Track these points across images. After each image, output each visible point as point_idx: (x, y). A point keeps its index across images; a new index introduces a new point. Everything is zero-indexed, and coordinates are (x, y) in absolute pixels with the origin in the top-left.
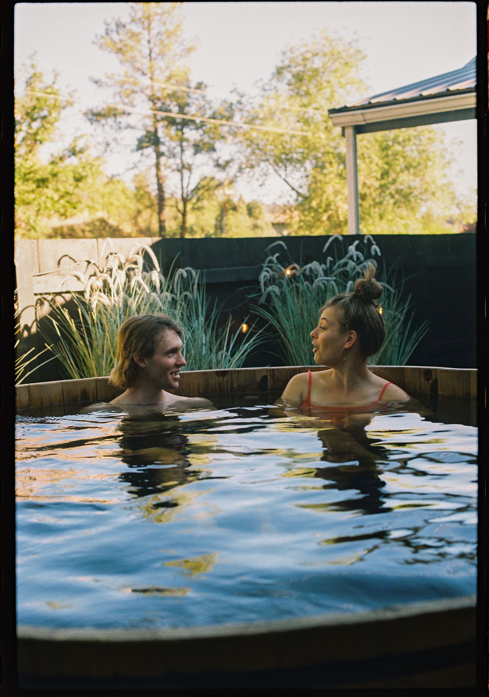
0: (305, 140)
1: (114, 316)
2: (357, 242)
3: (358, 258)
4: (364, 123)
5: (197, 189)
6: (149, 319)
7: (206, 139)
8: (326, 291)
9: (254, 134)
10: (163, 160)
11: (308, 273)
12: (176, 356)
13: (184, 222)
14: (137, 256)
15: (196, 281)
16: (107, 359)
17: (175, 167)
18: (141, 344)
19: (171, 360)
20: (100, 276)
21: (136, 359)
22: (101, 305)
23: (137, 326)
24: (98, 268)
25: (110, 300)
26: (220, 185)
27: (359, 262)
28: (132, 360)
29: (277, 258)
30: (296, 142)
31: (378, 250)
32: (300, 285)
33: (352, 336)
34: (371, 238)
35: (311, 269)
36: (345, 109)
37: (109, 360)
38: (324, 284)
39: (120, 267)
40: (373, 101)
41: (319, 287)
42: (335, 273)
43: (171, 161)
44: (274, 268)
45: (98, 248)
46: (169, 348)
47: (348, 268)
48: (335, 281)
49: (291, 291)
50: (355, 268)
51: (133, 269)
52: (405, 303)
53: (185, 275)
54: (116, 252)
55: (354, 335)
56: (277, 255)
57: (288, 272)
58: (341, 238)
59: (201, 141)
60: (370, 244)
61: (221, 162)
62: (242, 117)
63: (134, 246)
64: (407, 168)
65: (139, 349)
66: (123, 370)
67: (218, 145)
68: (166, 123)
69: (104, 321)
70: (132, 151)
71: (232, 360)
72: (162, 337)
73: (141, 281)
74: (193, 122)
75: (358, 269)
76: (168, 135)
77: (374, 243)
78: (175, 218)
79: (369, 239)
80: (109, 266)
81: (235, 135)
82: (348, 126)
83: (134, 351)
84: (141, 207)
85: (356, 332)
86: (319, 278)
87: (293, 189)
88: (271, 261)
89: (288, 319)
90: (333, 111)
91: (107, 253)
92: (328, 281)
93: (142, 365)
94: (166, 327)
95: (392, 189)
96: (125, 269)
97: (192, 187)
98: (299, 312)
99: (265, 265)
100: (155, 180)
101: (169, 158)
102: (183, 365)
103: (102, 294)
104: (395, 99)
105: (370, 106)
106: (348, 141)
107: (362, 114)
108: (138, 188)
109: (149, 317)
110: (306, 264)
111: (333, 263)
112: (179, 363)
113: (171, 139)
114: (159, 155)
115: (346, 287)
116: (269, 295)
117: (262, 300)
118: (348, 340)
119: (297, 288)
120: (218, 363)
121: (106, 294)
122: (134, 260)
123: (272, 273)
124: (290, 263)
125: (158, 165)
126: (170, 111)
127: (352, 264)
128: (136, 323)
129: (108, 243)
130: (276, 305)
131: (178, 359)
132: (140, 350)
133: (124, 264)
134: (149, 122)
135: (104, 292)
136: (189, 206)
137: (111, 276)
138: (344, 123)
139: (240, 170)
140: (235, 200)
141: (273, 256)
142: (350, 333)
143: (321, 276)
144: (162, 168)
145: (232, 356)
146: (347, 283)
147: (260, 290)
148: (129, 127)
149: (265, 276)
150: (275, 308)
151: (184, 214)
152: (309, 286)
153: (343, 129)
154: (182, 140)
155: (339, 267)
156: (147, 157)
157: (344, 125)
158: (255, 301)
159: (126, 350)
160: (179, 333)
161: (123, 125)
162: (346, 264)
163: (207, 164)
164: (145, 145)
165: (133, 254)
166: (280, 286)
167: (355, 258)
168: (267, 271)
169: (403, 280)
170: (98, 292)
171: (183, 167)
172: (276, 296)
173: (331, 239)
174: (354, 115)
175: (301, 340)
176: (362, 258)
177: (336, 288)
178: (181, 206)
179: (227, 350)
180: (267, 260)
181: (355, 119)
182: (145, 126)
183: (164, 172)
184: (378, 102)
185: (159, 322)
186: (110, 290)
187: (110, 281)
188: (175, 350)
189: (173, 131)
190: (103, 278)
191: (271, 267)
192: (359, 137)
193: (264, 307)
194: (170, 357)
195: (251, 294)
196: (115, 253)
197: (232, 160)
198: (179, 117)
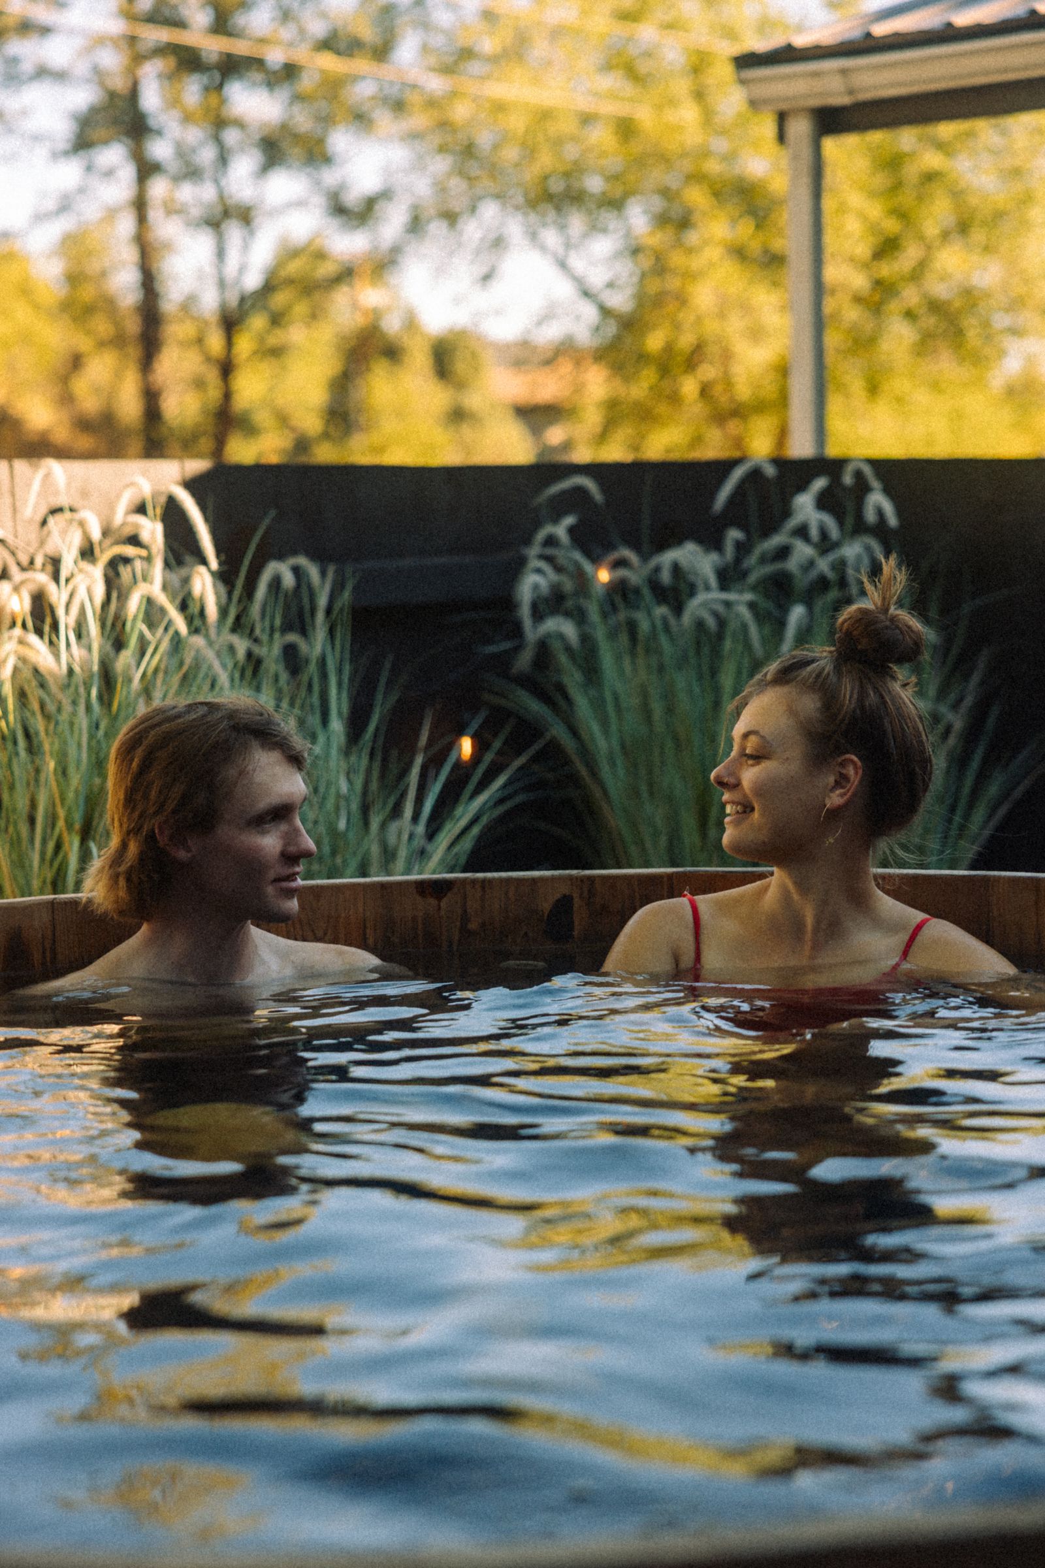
0: (626, 129)
1: (67, 708)
2: (820, 483)
3: (824, 534)
4: (845, 100)
5: (269, 287)
6: (204, 716)
7: (303, 121)
8: (720, 636)
9: (461, 112)
10: (158, 188)
11: (666, 577)
12: (284, 827)
13: (227, 396)
14: (140, 519)
15: (322, 601)
16: (44, 842)
17: (195, 212)
18: (178, 790)
19: (270, 842)
20: (23, 583)
21: (162, 840)
22: (27, 673)
23: (166, 739)
24: (13, 554)
25: (57, 655)
26: (346, 274)
27: (826, 545)
28: (151, 838)
29: (571, 530)
30: (601, 136)
31: (888, 508)
32: (640, 616)
33: (851, 771)
34: (867, 470)
35: (676, 568)
36: (787, 55)
37: (51, 845)
38: (716, 614)
39: (88, 553)
40: (881, 29)
41: (700, 624)
42: (752, 578)
43: (187, 193)
44: (562, 561)
45: (13, 495)
46: (263, 804)
47: (792, 564)
48: (752, 606)
49: (612, 635)
50: (811, 564)
51: (126, 560)
52: (967, 677)
53: (289, 580)
54: (75, 505)
55: (856, 768)
56: (569, 520)
57: (604, 576)
58: (770, 471)
59: (284, 127)
60: (862, 487)
61: (353, 197)
62: (425, 49)
63: (128, 486)
64: (963, 227)
65: (170, 806)
66: (122, 869)
67: (340, 140)
68: (170, 63)
69: (39, 724)
70: (55, 156)
71: (429, 848)
72: (242, 773)
73: (162, 599)
74: (258, 63)
75: (824, 565)
76: (174, 102)
77: (875, 484)
78: (199, 384)
79: (859, 475)
80: (50, 548)
81: (399, 106)
82: (797, 111)
83: (156, 813)
84: (84, 343)
85: (860, 759)
86: (701, 597)
87: (586, 294)
88: (551, 541)
89: (605, 724)
90: (746, 61)
91: (43, 510)
92: (728, 604)
93: (182, 855)
94: (255, 744)
95: (911, 296)
96: (104, 558)
97: (253, 281)
98: (635, 701)
99: (534, 551)
100: (128, 254)
101: (177, 179)
102: (308, 854)
103: (33, 638)
104: (949, 25)
105: (866, 46)
106: (795, 158)
107: (844, 72)
108: (74, 279)
109: (202, 710)
110: (662, 546)
111: (743, 549)
112: (292, 849)
113: (187, 118)
114: (146, 170)
115: (782, 624)
116: (543, 646)
117: (524, 661)
118: (838, 784)
119: (632, 627)
120: (389, 855)
121: (46, 637)
122: (128, 531)
123: (553, 576)
124: (610, 547)
125: (140, 205)
126: (179, 24)
127: (803, 551)
128: (166, 727)
129: (47, 476)
130: (566, 680)
131: (291, 837)
132: (174, 812)
133: (100, 543)
134: (111, 60)
135: (39, 632)
136: (244, 345)
137: (56, 577)
138: (787, 99)
139: (416, 225)
140: (392, 325)
141: (556, 520)
142: (843, 764)
143: (707, 588)
144: (155, 215)
145: (431, 835)
146: (784, 610)
147: (517, 631)
148: (43, 72)
149: (536, 587)
150: (561, 688)
151: (227, 369)
152: (672, 621)
153: (782, 118)
154: (219, 123)
155: (763, 560)
156: (109, 173)
157: (784, 106)
158: (502, 663)
159: (133, 809)
160: (295, 760)
161: (27, 67)
162: (783, 552)
163: (300, 204)
164: (100, 133)
165: (127, 513)
166: (579, 617)
167: (814, 533)
168: (539, 571)
169: (966, 608)
170: (18, 631)
171: (226, 213)
172: (568, 649)
173: (738, 473)
174: (816, 74)
175: (644, 788)
176: (834, 532)
177: (753, 630)
178: (215, 342)
179: (415, 818)
180: (541, 535)
181: (818, 85)
182: (98, 74)
183: (165, 228)
184: (896, 35)
185: (236, 728)
186: (55, 626)
187: (57, 596)
188: (281, 813)
189: (192, 90)
190: (32, 587)
191: (549, 559)
192: (832, 146)
193: (531, 684)
194: (264, 833)
195: (490, 641)
196: (72, 510)
197: (386, 195)
198: (212, 47)
